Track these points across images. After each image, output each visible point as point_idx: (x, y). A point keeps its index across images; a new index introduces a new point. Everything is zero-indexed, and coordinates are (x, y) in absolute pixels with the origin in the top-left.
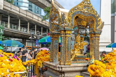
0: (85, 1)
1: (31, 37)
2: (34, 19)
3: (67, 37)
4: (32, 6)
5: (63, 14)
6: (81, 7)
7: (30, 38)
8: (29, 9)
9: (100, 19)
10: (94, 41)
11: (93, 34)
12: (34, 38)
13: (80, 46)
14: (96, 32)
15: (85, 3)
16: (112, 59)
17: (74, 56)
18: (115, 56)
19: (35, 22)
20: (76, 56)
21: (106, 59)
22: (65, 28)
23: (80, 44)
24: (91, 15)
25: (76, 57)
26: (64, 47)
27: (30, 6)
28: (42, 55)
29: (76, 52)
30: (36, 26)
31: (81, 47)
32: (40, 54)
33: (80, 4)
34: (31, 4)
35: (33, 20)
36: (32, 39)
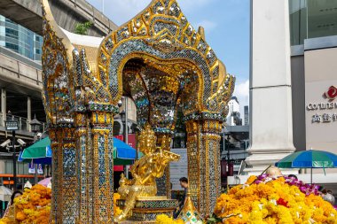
0: (157, 5)
1: (9, 141)
2: (22, 80)
3: (96, 138)
4: (16, 33)
5: (77, 53)
6: (144, 26)
7: (3, 145)
8: (8, 45)
9: (218, 67)
10: (200, 146)
11: (196, 121)
12: (18, 144)
13: (152, 166)
14: (207, 113)
15: (160, 12)
16: (233, 208)
17: (130, 204)
18: (244, 199)
19: (25, 87)
20: (137, 201)
21: (219, 208)
22: (87, 105)
23: (151, 161)
24: (182, 55)
25: (139, 205)
26: (88, 173)
27: (12, 31)
28: (30, 205)
29: (136, 188)
30: (29, 102)
31: (155, 171)
32: (23, 201)
33: (141, 17)
34: (13, 26)
35: (19, 83)
36: (12, 150)
